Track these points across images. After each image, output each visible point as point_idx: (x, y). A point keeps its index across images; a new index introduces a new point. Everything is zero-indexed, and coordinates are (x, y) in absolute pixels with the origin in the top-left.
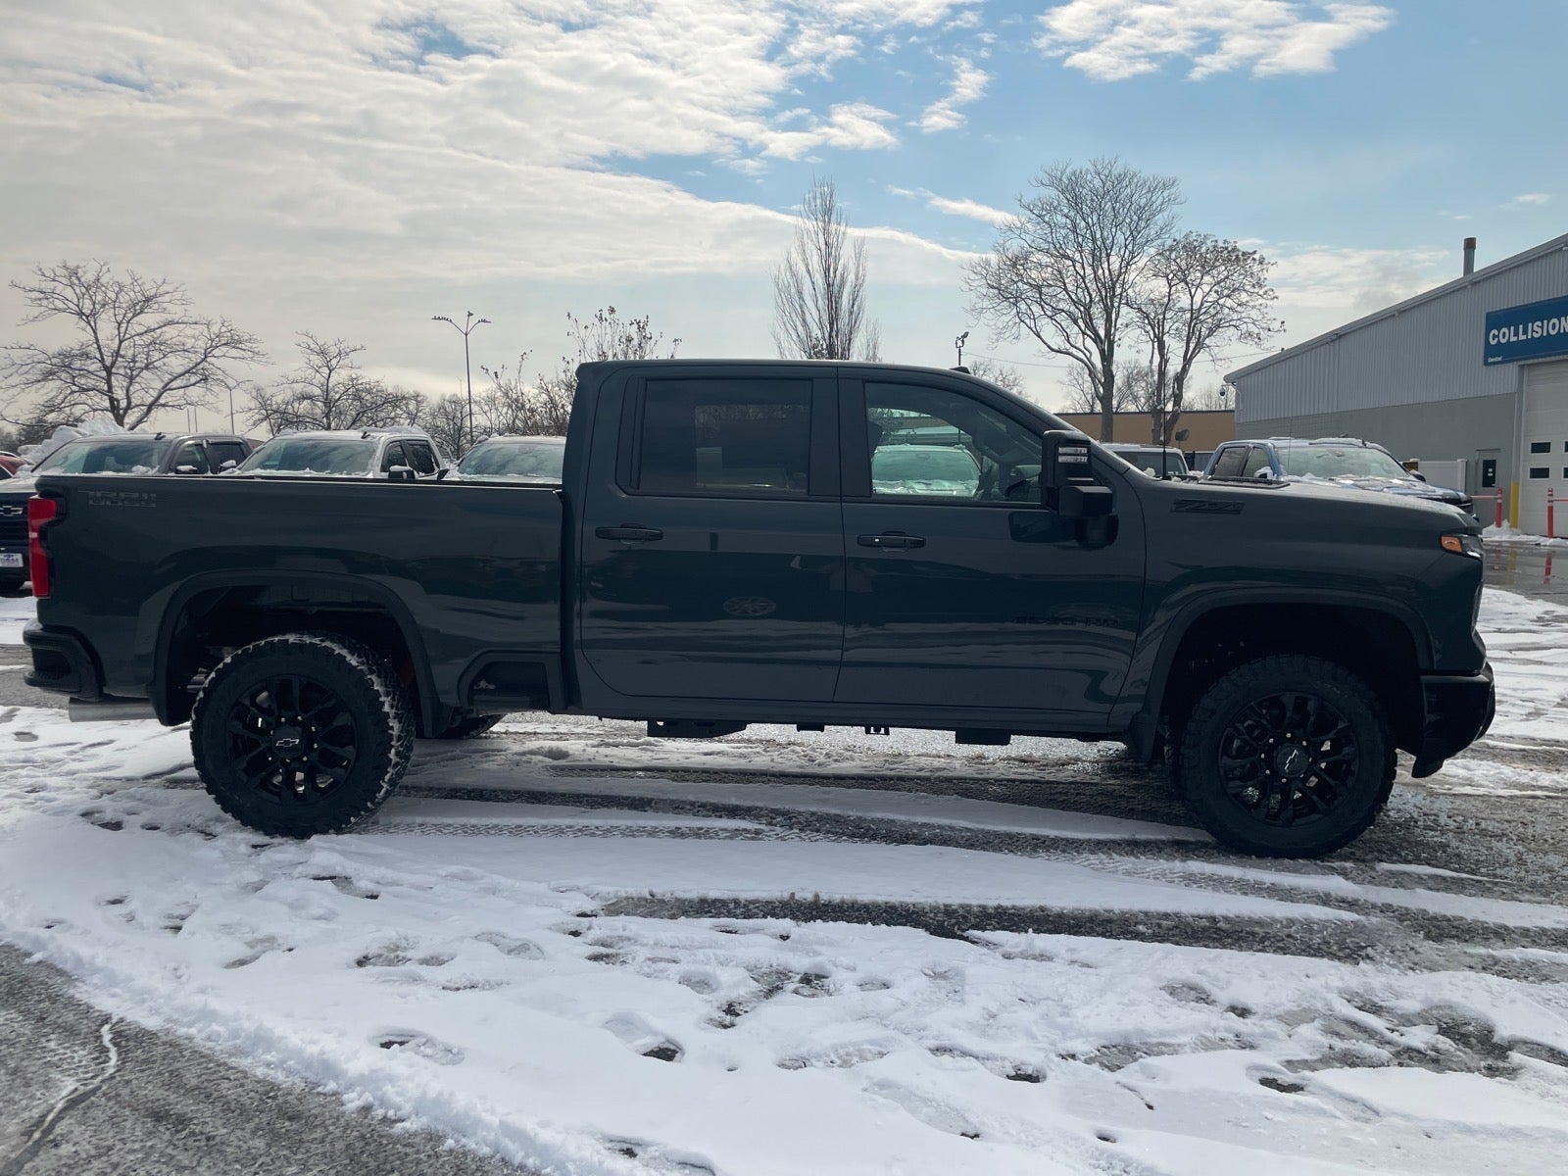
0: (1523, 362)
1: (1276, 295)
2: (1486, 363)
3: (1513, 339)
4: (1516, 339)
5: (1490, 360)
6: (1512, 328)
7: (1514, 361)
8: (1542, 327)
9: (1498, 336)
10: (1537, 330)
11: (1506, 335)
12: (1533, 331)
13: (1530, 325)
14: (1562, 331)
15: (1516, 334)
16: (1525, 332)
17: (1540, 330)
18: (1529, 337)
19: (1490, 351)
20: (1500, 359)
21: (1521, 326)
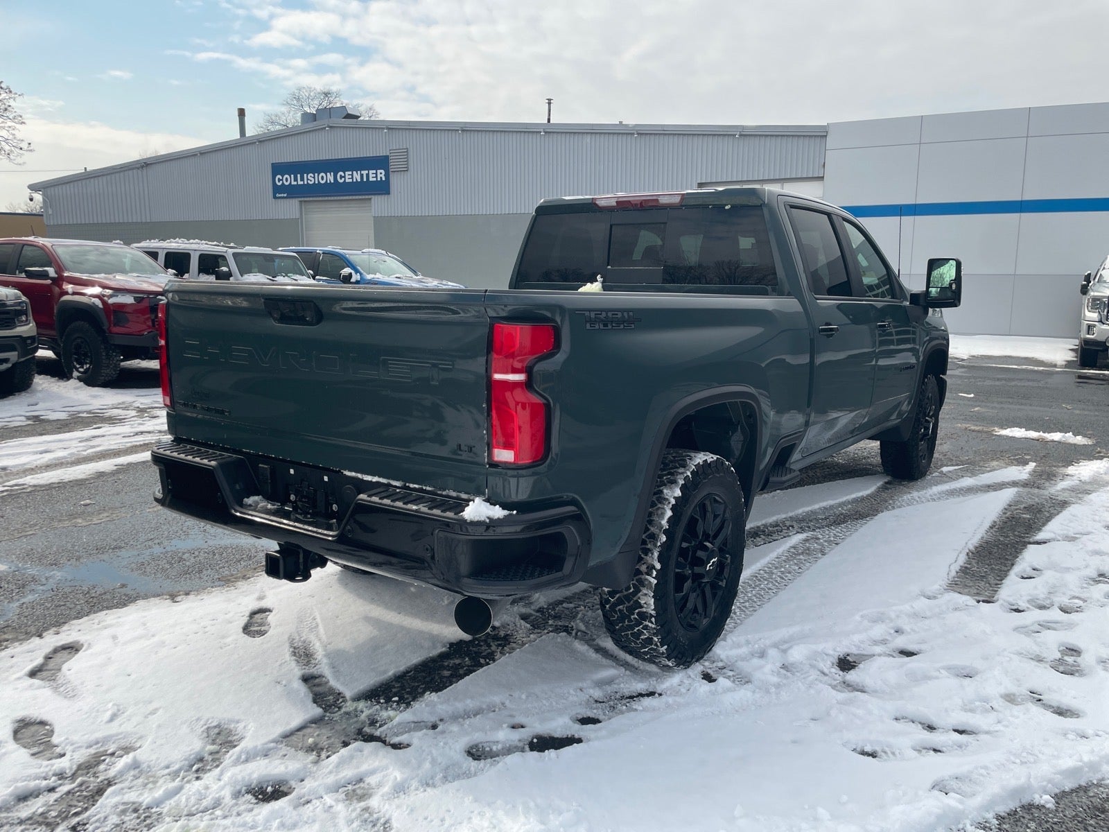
0: (303, 199)
1: (23, 121)
2: (275, 197)
3: (294, 183)
4: (295, 183)
5: (278, 195)
6: (292, 176)
7: (295, 197)
8: (314, 178)
9: (282, 180)
10: (310, 179)
11: (288, 180)
12: (308, 179)
13: (305, 175)
14: (328, 182)
15: (296, 180)
16: (302, 179)
17: (313, 179)
18: (306, 183)
19: (277, 190)
20: (285, 195)
21: (299, 175)
